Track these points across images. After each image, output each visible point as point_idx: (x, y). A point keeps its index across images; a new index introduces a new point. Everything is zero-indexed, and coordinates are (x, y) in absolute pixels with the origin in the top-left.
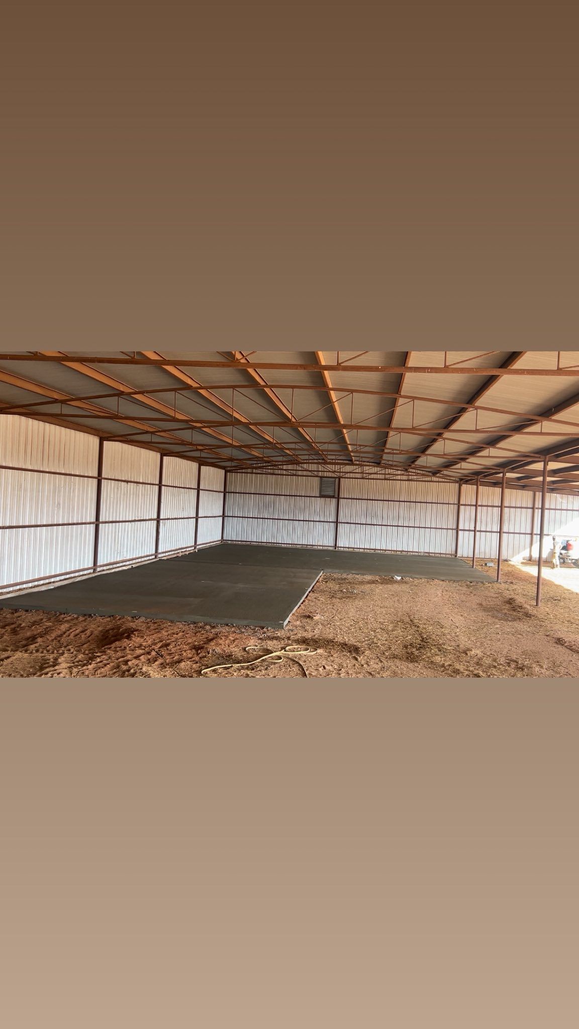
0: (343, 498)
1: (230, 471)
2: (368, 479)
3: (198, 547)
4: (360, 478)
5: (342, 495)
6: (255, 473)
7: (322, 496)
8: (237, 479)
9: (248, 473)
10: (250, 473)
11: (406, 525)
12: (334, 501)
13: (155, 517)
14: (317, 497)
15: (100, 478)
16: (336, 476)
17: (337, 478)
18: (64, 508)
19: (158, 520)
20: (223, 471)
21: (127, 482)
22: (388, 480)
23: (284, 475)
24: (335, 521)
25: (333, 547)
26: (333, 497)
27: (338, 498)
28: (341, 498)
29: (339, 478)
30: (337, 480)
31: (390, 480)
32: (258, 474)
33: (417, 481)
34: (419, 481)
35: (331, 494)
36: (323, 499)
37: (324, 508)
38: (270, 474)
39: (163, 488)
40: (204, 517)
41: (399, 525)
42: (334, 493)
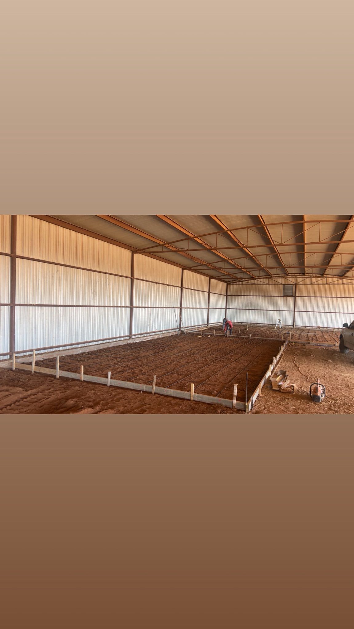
0: (298, 297)
1: (229, 284)
2: (315, 284)
3: (209, 325)
4: (309, 284)
5: (297, 295)
6: (244, 284)
7: (285, 296)
8: (234, 288)
9: (240, 284)
10: (241, 284)
11: (341, 312)
12: (292, 298)
13: (179, 306)
14: (281, 296)
15: (132, 278)
16: (293, 283)
17: (294, 284)
18: (100, 295)
19: (181, 308)
20: (226, 284)
21: (157, 283)
22: (328, 284)
23: (261, 284)
24: (293, 310)
25: (292, 326)
26: (292, 296)
27: (295, 297)
28: (297, 297)
29: (296, 284)
30: (294, 286)
31: (330, 284)
32: (246, 284)
33: (349, 284)
34: (350, 284)
35: (291, 294)
36: (285, 297)
37: (286, 303)
38: (253, 284)
39: (184, 290)
40: (214, 308)
41: (336, 312)
42: (293, 294)
